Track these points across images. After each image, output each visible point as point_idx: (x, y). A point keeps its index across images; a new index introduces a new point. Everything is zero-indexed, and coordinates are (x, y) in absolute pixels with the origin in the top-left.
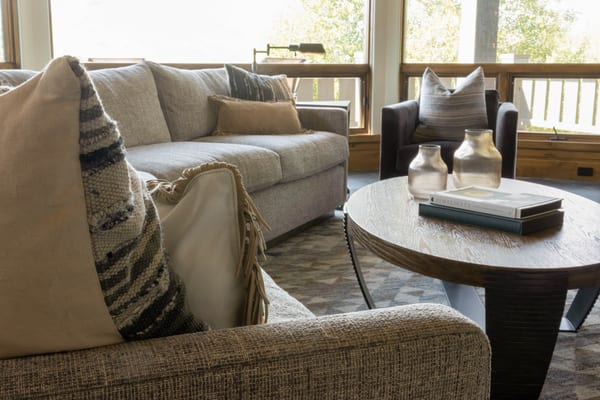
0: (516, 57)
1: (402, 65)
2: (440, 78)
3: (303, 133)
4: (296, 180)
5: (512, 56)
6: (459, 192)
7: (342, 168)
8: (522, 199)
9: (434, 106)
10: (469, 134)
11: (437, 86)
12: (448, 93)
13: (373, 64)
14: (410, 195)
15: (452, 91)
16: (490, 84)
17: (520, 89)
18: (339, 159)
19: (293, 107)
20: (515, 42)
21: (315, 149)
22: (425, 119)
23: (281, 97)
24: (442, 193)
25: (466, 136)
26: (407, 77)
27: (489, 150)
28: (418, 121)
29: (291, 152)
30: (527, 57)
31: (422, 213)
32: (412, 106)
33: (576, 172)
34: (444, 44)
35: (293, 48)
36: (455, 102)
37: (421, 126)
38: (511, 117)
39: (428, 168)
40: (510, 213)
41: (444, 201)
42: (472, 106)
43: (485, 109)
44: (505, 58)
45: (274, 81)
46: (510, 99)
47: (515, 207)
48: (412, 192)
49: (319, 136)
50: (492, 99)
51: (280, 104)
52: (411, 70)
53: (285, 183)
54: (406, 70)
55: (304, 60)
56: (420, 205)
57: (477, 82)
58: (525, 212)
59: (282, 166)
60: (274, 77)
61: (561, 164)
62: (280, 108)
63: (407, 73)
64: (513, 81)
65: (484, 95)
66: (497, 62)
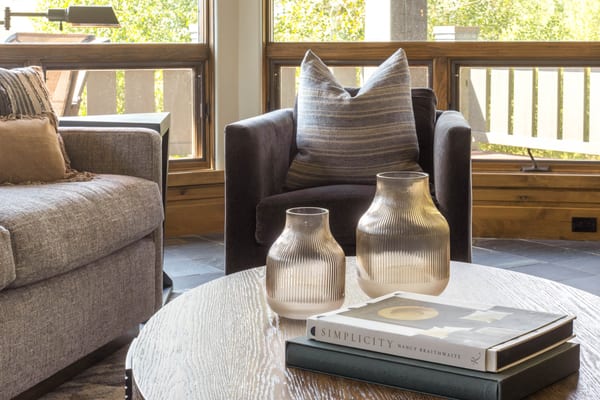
0: (458, 31)
1: (268, 46)
2: (331, 69)
3: (69, 179)
4: (50, 278)
5: (451, 29)
6: (367, 312)
7: (151, 244)
8: (495, 323)
9: (321, 120)
10: (385, 182)
11: (325, 84)
12: (347, 96)
13: (215, 43)
14: (270, 314)
15: (353, 92)
16: (419, 78)
17: (468, 83)
18: (144, 227)
19: (51, 129)
20: (454, 9)
21: (90, 213)
22: (308, 145)
23: (27, 108)
24: (332, 317)
25: (379, 186)
26: (277, 66)
27: (425, 214)
28: (294, 150)
29: (37, 223)
30: (476, 31)
31: (291, 364)
32: (283, 120)
33: (569, 227)
34: (343, 10)
35: (55, 15)
36: (358, 113)
37: (300, 157)
38: (460, 139)
39: (306, 252)
40: (474, 361)
41: (338, 335)
42: (391, 118)
43: (413, 123)
44: (441, 33)
45: (15, 80)
46: (453, 104)
47: (484, 346)
48: (275, 307)
49: (101, 185)
50: (424, 105)
51: (25, 122)
52: (284, 54)
53: (25, 287)
54: (274, 54)
55: (90, 38)
56: (288, 344)
57: (396, 77)
58: (504, 357)
59: (15, 254)
60: (13, 71)
61: (544, 213)
62: (23, 130)
63: (276, 59)
64: (457, 72)
65: (410, 98)
66: (429, 40)
